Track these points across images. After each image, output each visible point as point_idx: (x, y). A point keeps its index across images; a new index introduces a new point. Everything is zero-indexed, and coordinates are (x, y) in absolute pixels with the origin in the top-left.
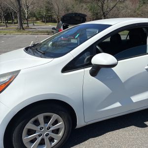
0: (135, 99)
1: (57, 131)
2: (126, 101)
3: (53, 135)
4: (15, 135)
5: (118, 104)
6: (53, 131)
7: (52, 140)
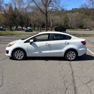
0: (43, 52)
1: (22, 55)
2: (40, 52)
3: (21, 56)
4: (13, 54)
5: (38, 52)
6: (21, 55)
7: (21, 57)
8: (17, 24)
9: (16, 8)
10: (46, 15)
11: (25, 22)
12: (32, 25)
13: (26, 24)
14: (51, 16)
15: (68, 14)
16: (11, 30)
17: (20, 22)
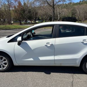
0: (41, 58)
3: (4, 65)
6: (4, 63)
8: (26, 18)
9: (25, 4)
10: (53, 7)
11: (34, 16)
12: (40, 18)
13: (34, 18)
14: (58, 9)
15: (75, 6)
16: (21, 24)
17: (28, 17)
